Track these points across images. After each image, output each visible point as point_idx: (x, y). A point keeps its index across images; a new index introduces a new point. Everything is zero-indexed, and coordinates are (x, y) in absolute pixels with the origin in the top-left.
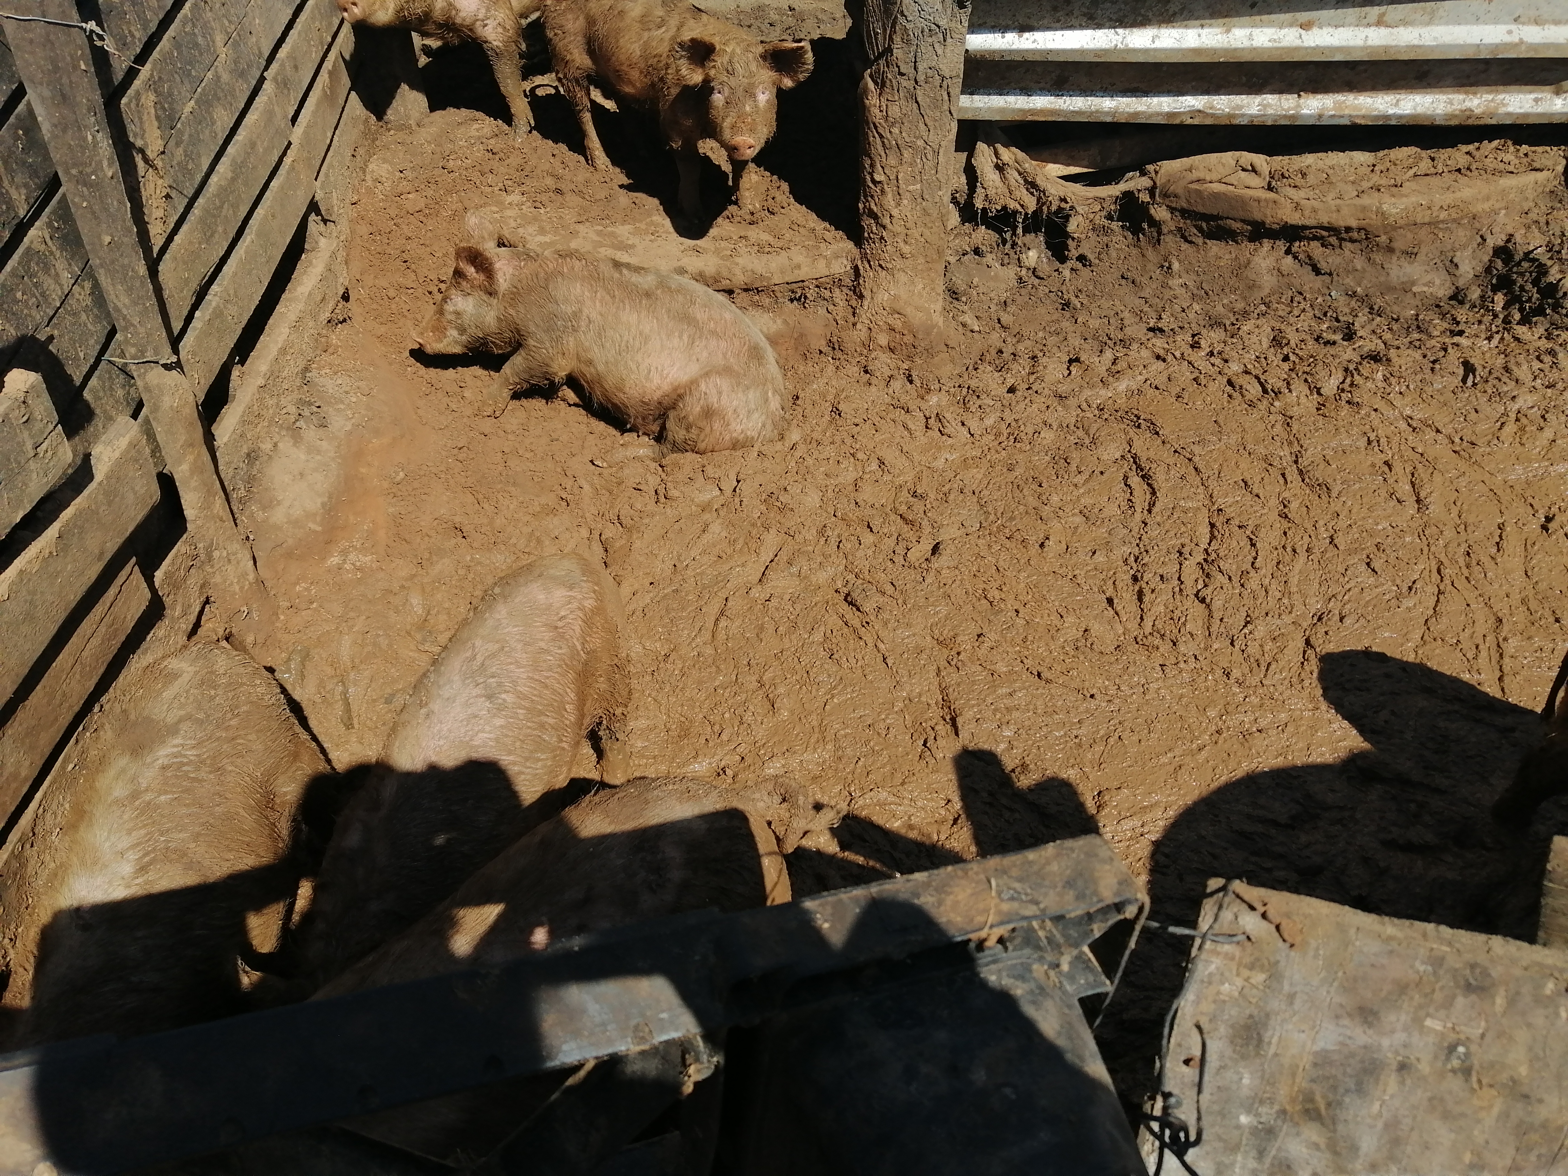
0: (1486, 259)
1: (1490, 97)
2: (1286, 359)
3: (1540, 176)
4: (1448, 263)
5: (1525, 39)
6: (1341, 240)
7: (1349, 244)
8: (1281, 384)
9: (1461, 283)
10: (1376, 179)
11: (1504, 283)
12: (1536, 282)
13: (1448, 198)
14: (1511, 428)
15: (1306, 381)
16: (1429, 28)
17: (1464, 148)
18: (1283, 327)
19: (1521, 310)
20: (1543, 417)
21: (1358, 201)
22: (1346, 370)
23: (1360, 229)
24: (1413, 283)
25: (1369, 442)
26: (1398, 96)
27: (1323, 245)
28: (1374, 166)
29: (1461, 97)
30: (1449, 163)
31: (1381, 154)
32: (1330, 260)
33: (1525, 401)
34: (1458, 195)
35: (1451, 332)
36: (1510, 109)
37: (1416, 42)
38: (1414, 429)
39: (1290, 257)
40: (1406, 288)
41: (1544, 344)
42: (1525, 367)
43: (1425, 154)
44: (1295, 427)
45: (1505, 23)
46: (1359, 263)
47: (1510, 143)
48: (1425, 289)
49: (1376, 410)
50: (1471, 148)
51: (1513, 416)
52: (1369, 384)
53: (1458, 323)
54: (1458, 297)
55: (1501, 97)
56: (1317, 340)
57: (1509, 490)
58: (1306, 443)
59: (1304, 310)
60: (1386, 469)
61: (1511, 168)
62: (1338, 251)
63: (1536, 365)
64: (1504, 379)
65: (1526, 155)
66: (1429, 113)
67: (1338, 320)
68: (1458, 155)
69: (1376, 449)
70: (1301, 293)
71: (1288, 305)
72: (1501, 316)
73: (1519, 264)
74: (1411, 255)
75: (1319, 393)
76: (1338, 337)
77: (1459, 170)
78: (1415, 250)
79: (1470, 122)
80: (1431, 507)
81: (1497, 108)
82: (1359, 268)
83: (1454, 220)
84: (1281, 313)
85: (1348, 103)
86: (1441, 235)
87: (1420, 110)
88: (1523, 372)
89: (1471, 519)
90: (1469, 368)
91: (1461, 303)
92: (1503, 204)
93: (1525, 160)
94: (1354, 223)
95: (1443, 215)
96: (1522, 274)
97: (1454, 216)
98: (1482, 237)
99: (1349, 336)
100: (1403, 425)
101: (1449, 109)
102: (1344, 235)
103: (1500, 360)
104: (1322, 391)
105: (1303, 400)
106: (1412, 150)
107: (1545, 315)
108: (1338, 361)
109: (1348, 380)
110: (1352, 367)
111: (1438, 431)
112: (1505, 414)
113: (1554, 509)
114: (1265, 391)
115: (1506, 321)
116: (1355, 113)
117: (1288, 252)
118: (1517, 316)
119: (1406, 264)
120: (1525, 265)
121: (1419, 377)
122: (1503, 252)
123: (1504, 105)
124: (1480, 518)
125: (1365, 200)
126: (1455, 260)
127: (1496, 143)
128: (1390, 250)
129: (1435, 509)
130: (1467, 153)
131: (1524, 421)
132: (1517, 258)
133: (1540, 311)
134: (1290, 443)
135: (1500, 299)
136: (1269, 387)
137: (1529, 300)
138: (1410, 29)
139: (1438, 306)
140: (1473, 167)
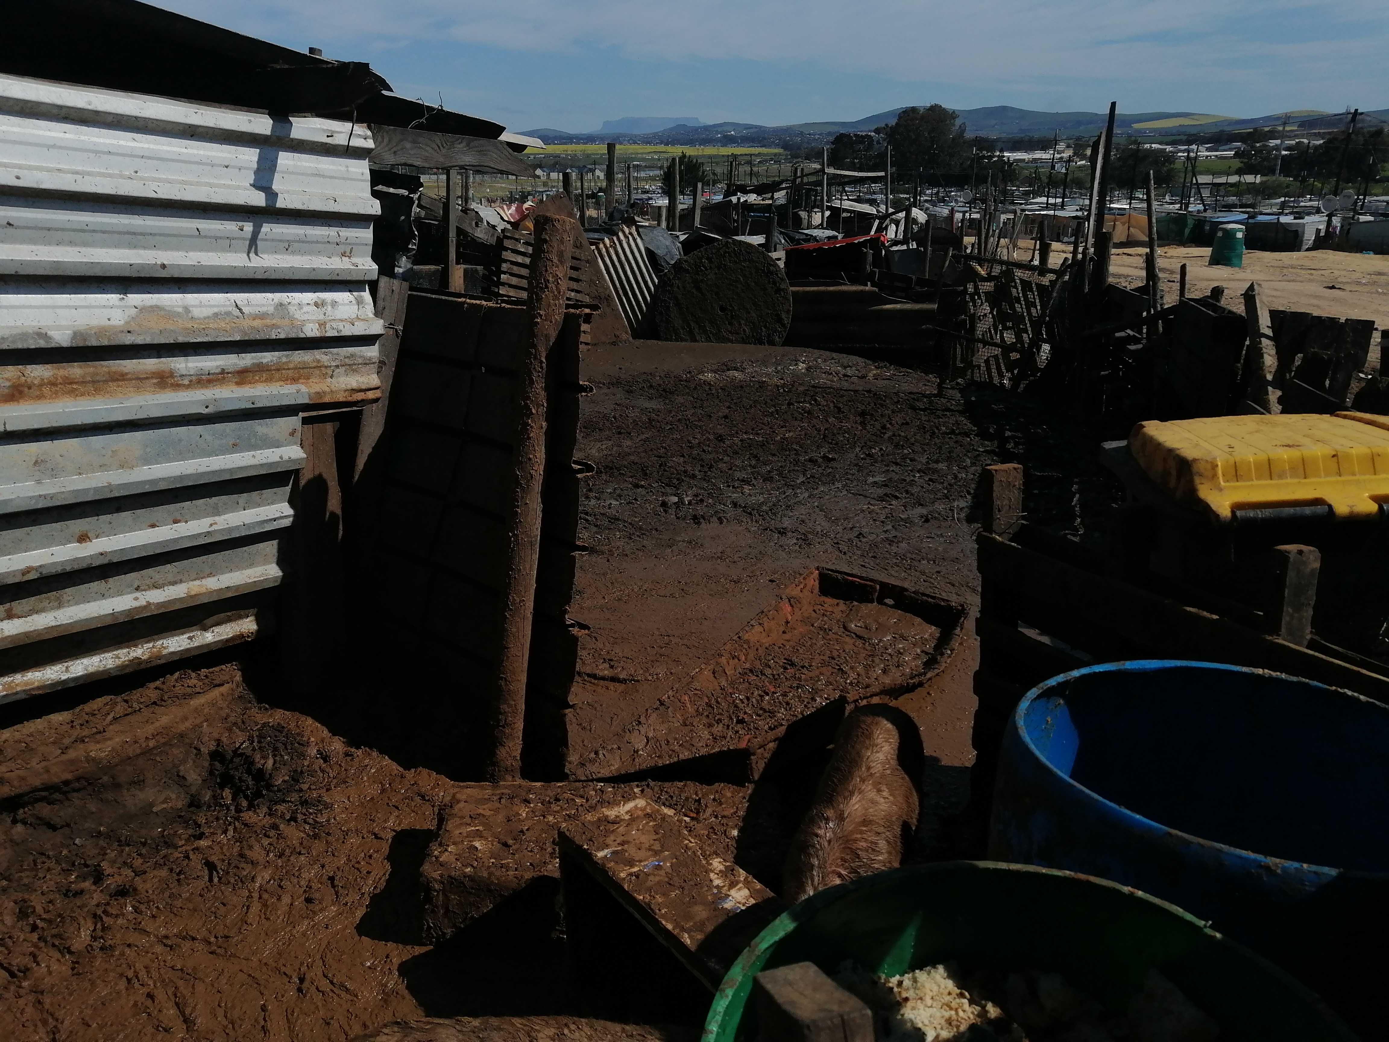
0: (206, 764)
1: (151, 645)
2: (34, 928)
3: (222, 689)
4: (176, 778)
5: (151, 601)
6: (65, 793)
7: (75, 794)
8: (28, 960)
9: (193, 790)
10: (76, 732)
11: (226, 780)
12: (249, 772)
13: (150, 729)
14: (256, 908)
15: (54, 945)
16: (62, 611)
17: (152, 685)
18: (26, 896)
19: (246, 797)
20: (280, 886)
21: (64, 757)
22: (95, 916)
23: (78, 779)
24: (152, 805)
25: (129, 980)
26: (66, 664)
27: (49, 804)
28: (72, 722)
29: (125, 651)
30: (142, 700)
31: (78, 709)
32: (62, 813)
33: (263, 877)
34: (157, 724)
35: (194, 836)
36: (172, 650)
37: (53, 624)
38: (171, 947)
39: (19, 825)
40: (147, 810)
41: (267, 821)
42: (257, 847)
43: (119, 699)
44: (47, 1000)
45: (129, 593)
46: (92, 807)
47: (190, 671)
48: (165, 806)
49: (129, 946)
50: (158, 683)
51: (256, 895)
52: (120, 921)
53: (199, 826)
54: (195, 803)
55: (160, 642)
56: (66, 895)
57: (264, 969)
58: (60, 1014)
59: (49, 870)
60: (149, 1002)
61: (198, 690)
62: (66, 803)
63: (266, 842)
64: (242, 865)
65: (206, 676)
66: (101, 669)
67: (86, 866)
68: (150, 692)
69: (137, 985)
70: (43, 854)
71: (32, 870)
72: (232, 808)
73: (231, 761)
74: (139, 783)
75: (70, 952)
76: (87, 885)
77: (155, 703)
78: (141, 778)
79: (143, 666)
80: (199, 1021)
81: (159, 651)
82: (94, 810)
83: (165, 744)
84: (26, 881)
85: (17, 682)
86: (158, 759)
87: (91, 669)
88: (257, 853)
89: (236, 1014)
90: (211, 866)
91: (199, 807)
92: (202, 719)
93: (206, 681)
94: (68, 776)
95: (152, 744)
96: (236, 769)
97: (163, 740)
98: (195, 748)
99: (98, 877)
100: (159, 949)
101: (118, 662)
102: (65, 789)
103: (236, 850)
104: (73, 949)
105: (54, 967)
106: (106, 699)
107: (263, 796)
108: (86, 910)
109: (99, 926)
110: (99, 912)
111: (194, 939)
112: (250, 897)
113: (304, 969)
114: (12, 975)
115: (238, 810)
116: (28, 688)
117: (15, 822)
118: (245, 804)
119: (138, 792)
120: (237, 760)
121: (167, 894)
122: (216, 755)
123: (165, 648)
124: (244, 1010)
125: (72, 754)
126: (181, 774)
127: (177, 675)
128: (117, 786)
129: (201, 1022)
130: (156, 688)
131: (265, 896)
132: (229, 757)
133: (258, 794)
134: (45, 1023)
135: (227, 793)
136: (15, 969)
137: (248, 788)
138: (44, 614)
139: (180, 817)
140: (166, 698)
